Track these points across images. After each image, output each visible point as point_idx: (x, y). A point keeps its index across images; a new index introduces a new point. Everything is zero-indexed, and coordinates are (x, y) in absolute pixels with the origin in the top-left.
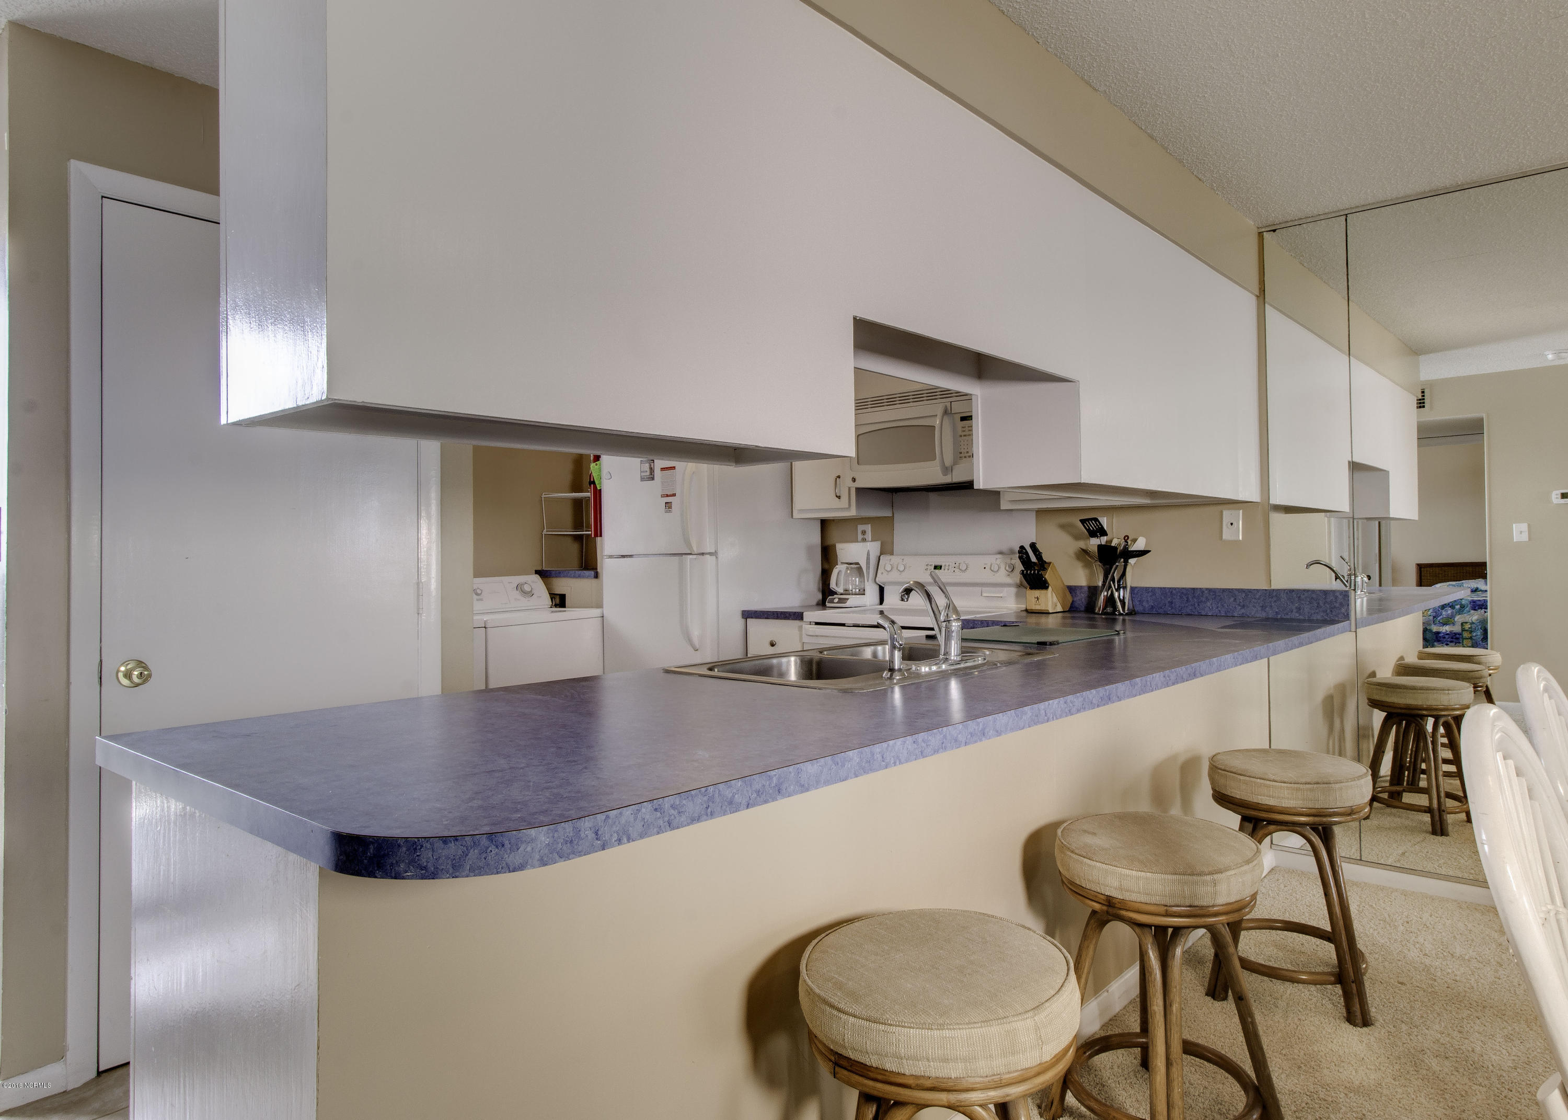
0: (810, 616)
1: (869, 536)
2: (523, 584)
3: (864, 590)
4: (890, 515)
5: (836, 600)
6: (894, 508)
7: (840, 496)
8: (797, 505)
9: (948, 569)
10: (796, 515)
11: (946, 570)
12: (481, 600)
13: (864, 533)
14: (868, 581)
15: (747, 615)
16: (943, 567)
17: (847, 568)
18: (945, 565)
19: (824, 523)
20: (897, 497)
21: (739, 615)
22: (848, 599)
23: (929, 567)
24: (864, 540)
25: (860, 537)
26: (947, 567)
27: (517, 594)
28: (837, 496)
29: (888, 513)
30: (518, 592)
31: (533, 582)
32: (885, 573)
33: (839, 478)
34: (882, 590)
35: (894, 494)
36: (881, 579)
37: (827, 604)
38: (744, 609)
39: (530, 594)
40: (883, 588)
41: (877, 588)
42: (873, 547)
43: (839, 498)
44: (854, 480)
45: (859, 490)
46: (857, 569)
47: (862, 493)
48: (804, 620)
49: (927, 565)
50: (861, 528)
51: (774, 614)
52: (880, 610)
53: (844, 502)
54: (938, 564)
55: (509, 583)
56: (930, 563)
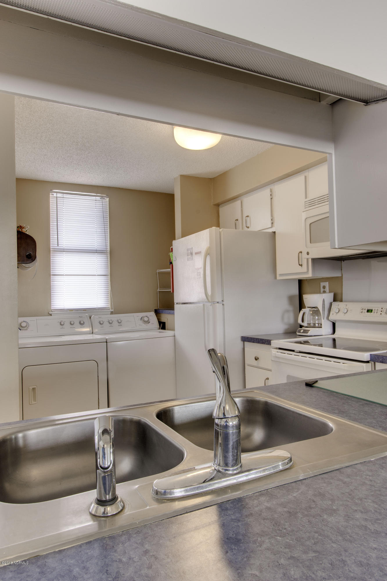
0: (276, 343)
1: (327, 289)
2: (144, 317)
3: (321, 325)
4: (340, 275)
5: (302, 331)
6: (342, 270)
7: (302, 265)
8: (279, 271)
9: (377, 313)
10: (279, 278)
11: (375, 313)
12: (121, 325)
13: (324, 287)
14: (324, 319)
15: (245, 339)
16: (373, 311)
17: (310, 311)
18: (375, 310)
19: (300, 282)
20: (344, 263)
21: (240, 339)
22: (309, 330)
23: (364, 311)
24: (324, 292)
25: (322, 290)
26: (376, 311)
27: (141, 322)
28: (299, 265)
29: (338, 274)
30: (141, 321)
31: (150, 316)
32: (335, 314)
33: (301, 253)
34: (334, 324)
35: (342, 261)
36: (333, 317)
37: (297, 333)
38: (243, 336)
39: (148, 322)
40: (335, 323)
41: (331, 324)
42: (328, 297)
43: (302, 266)
44: (308, 253)
45: (314, 260)
46: (315, 311)
47: (315, 261)
48: (272, 345)
49: (362, 309)
50: (322, 284)
51: (257, 340)
52: (333, 338)
53: (304, 269)
54: (369, 308)
55: (137, 316)
56: (364, 308)
